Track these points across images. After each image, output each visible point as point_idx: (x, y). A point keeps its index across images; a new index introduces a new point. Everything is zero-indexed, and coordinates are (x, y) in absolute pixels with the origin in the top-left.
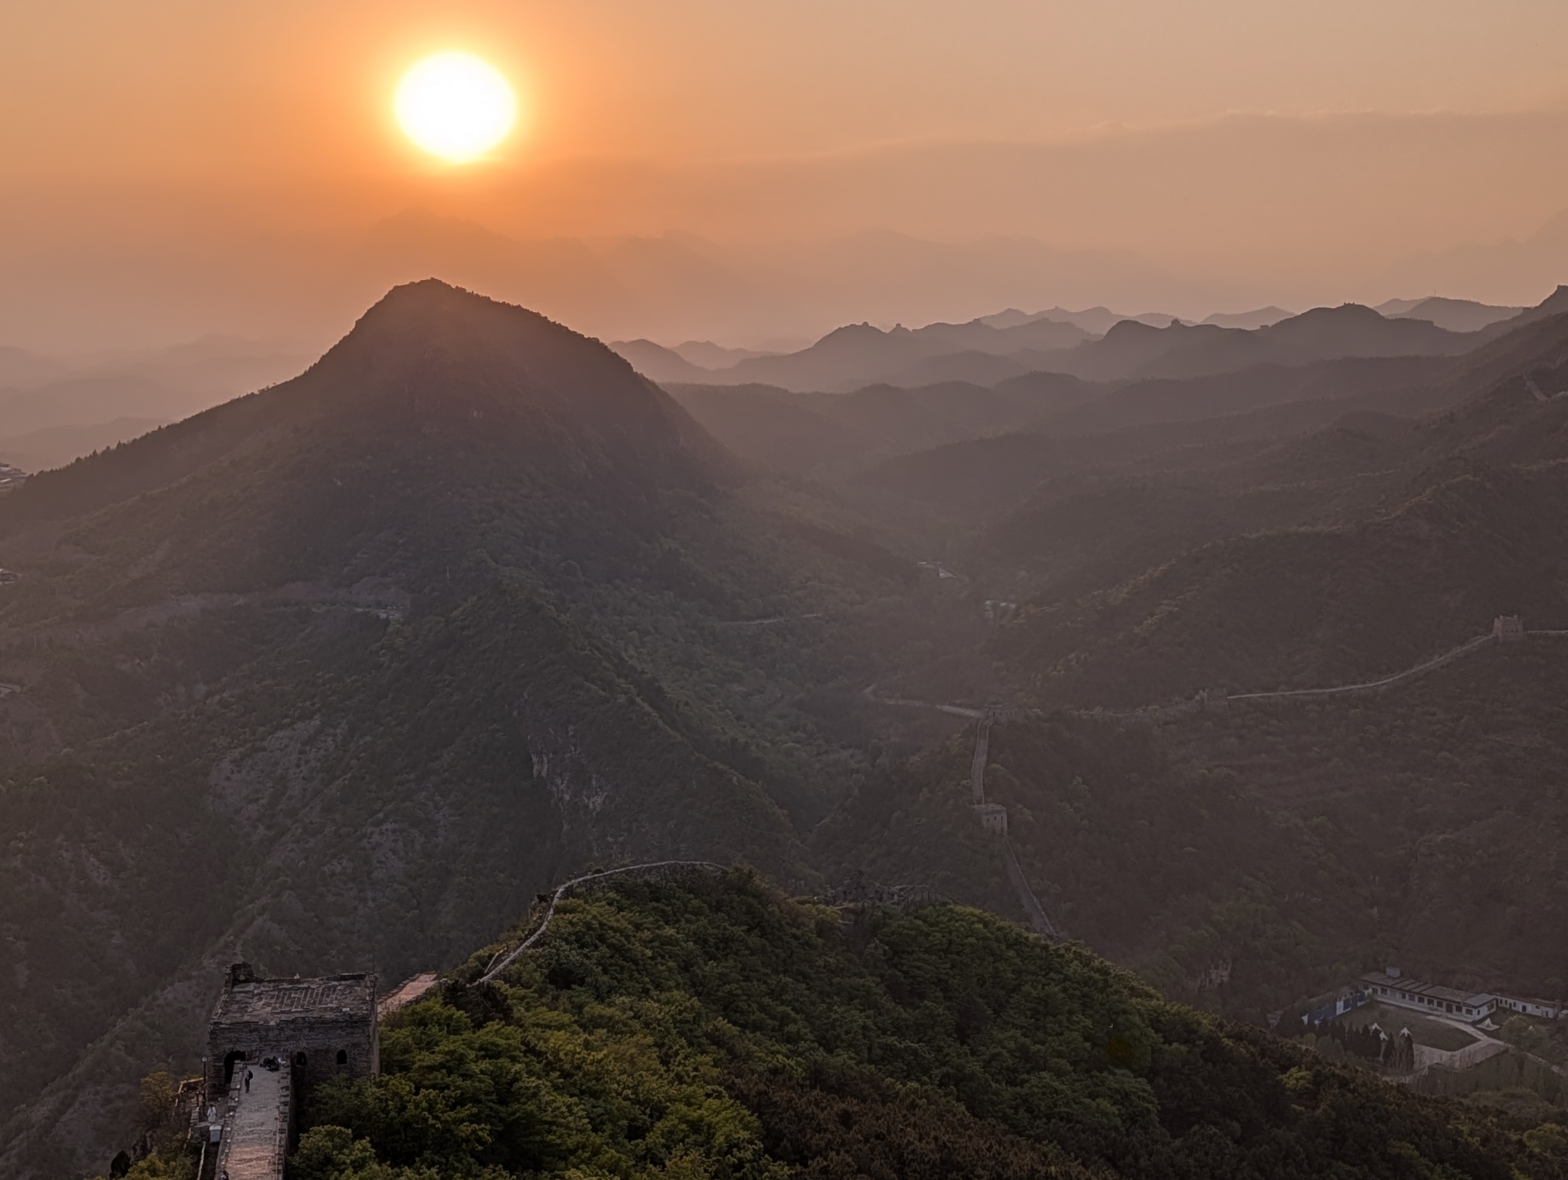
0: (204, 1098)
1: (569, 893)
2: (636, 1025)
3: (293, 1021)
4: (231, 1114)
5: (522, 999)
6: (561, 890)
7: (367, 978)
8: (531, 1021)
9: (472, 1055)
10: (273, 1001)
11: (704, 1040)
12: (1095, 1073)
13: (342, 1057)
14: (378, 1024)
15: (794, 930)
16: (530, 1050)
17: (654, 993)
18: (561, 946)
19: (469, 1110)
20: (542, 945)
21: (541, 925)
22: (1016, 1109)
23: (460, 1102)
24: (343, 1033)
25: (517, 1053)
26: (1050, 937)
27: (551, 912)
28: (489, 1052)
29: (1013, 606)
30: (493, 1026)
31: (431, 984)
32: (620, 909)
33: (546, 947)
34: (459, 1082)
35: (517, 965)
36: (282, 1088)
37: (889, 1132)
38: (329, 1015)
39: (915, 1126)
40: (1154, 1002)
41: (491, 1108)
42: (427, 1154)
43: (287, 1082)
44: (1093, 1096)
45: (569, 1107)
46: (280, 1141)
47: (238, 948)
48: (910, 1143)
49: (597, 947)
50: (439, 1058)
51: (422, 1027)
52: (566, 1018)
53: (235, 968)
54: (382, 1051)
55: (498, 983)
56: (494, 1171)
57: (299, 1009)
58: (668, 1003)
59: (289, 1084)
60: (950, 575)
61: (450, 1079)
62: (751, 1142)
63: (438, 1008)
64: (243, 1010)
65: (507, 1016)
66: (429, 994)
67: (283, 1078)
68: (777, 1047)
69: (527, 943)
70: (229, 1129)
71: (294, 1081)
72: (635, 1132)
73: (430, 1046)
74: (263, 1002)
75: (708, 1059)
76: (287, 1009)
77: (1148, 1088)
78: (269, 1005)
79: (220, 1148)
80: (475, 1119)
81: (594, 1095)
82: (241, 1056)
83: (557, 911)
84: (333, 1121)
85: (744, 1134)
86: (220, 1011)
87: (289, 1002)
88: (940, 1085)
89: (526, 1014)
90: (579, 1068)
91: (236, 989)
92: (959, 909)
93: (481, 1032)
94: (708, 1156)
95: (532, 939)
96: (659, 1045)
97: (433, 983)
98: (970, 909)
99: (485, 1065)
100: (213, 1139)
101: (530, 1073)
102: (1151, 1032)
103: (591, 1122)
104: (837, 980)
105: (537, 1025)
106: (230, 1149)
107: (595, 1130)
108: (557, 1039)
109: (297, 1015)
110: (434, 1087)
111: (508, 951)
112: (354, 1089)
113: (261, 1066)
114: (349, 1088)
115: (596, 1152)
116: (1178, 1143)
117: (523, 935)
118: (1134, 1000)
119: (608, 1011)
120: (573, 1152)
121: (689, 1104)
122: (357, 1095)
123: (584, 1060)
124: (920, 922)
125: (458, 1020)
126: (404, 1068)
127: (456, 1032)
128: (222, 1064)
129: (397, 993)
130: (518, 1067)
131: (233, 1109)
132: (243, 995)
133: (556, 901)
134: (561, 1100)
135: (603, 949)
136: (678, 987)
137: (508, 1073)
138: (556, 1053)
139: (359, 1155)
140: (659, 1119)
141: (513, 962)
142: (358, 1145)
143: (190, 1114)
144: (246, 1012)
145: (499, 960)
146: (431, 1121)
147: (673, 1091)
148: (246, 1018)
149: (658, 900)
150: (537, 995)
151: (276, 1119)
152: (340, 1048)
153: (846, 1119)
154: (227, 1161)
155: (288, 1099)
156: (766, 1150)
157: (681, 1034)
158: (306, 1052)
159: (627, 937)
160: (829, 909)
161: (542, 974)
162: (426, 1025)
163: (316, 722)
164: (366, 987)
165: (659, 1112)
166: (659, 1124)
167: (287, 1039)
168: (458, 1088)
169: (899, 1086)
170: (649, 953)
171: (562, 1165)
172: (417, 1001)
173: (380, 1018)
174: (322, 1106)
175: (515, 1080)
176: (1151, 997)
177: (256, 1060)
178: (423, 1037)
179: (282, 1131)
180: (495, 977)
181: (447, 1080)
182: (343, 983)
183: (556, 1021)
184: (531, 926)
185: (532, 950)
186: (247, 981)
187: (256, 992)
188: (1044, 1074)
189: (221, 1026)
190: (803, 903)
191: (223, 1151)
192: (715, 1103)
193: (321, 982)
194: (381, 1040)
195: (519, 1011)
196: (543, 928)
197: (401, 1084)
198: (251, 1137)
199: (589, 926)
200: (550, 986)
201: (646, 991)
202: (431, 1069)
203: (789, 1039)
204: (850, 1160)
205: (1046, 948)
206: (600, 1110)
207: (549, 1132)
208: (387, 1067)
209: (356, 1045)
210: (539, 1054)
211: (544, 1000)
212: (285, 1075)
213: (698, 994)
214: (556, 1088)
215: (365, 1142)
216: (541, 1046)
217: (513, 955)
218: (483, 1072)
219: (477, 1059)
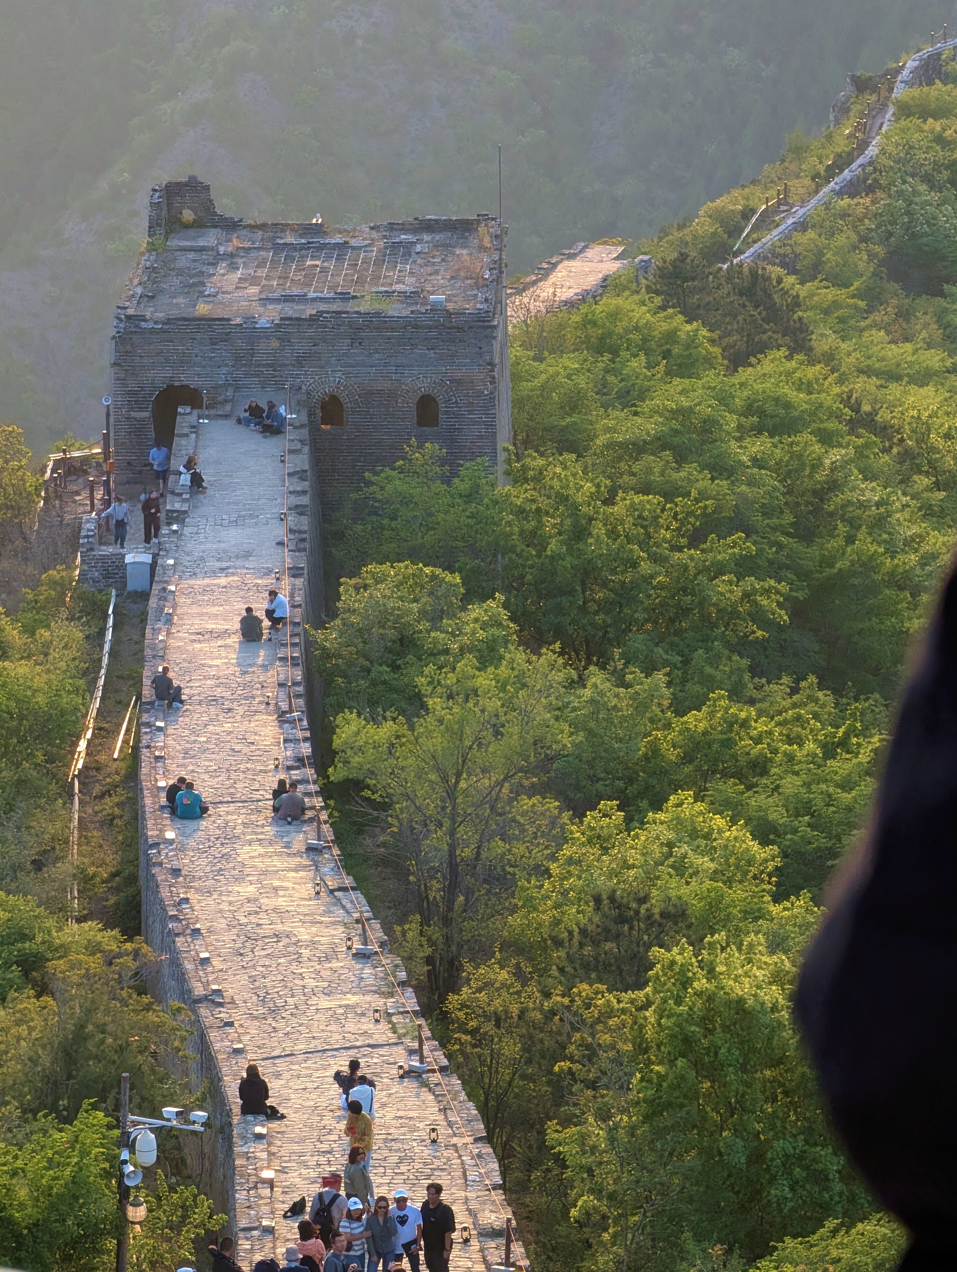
0: (108, 492)
1: (932, 71)
3: (313, 321)
4: (175, 527)
5: (831, 309)
6: (911, 64)
7: (482, 229)
8: (852, 360)
9: (731, 421)
10: (262, 272)
13: (428, 409)
14: (509, 341)
18: (915, 193)
20: (870, 190)
21: (863, 145)
24: (432, 354)
25: (832, 425)
31: (612, 267)
33: (879, 194)
34: (703, 481)
35: (811, 234)
36: (290, 475)
38: (398, 310)
41: (780, 546)
43: (303, 461)
51: (607, 356)
53: (170, 194)
54: (519, 404)
55: (771, 271)
56: (794, 691)
57: (326, 294)
59: (307, 467)
61: (683, 474)
64: (193, 290)
65: (799, 344)
67: (291, 452)
69: (835, 185)
70: (171, 562)
71: (316, 461)
74: (239, 274)
76: (296, 291)
78: (254, 281)
79: (153, 602)
82: (192, 398)
83: (904, 112)
84: (414, 555)
86: (139, 290)
87: (299, 277)
89: (844, 346)
91: (174, 242)
93: (745, 374)
95: (848, 174)
97: (617, 265)
100: (132, 585)
101: (868, 475)
106: (175, 606)
109: (323, 307)
110: (649, 489)
111: (788, 202)
112: (461, 485)
113: (239, 421)
114: (447, 481)
117: (821, 169)
122: (469, 497)
125: (692, 342)
126: (570, 446)
128: (146, 414)
130: (835, 455)
131: (179, 517)
132: (191, 255)
133: (899, 91)
137: (817, 465)
139: (481, 634)
141: (802, 226)
142: (476, 611)
144: (201, 294)
145: (767, 222)
146: (646, 567)
148: (203, 309)
150: (862, 304)
151: (281, 544)
152: (423, 388)
154: (169, 634)
155: (305, 500)
158: (344, 397)
161: (871, 256)
162: (615, 352)
164: (482, 248)
167: (299, 362)
174: (386, 522)
175: (833, 486)
177: (228, 407)
178: (611, 378)
179: (295, 572)
180: (760, 258)
182: (426, 237)
183: (911, 364)
185: (845, 202)
186: (198, 225)
187: (222, 249)
189: (143, 324)
191: (161, 609)
193: (375, 234)
194: (516, 377)
195: (825, 335)
196: (872, 151)
198: (223, 581)
200: (894, 286)
209: (458, 385)
211: (877, 317)
212: (299, 446)
217: (800, 212)
218: (757, 462)
219: (742, 432)
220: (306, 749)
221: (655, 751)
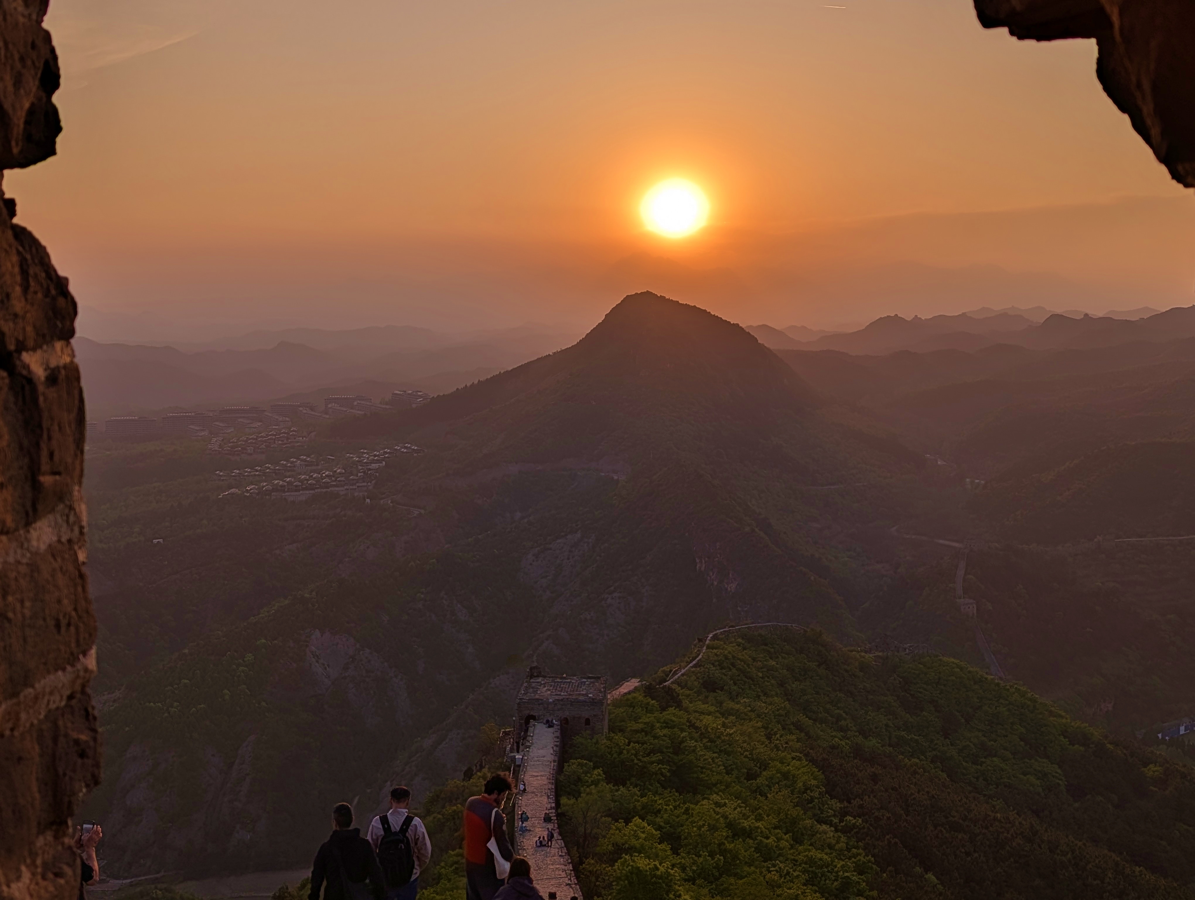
0: (513, 740)
1: (715, 637)
2: (753, 715)
3: (562, 700)
4: (528, 749)
5: (688, 696)
6: (711, 636)
7: (602, 679)
8: (692, 709)
9: (659, 725)
10: (551, 688)
11: (792, 727)
12: (1026, 760)
13: (587, 722)
14: (608, 705)
15: (846, 667)
16: (692, 725)
17: (763, 698)
18: (710, 668)
19: (658, 757)
20: (699, 666)
21: (699, 655)
22: (977, 778)
23: (653, 752)
24: (589, 709)
25: (685, 727)
26: (1001, 679)
27: (705, 648)
28: (667, 725)
29: (983, 482)
30: (671, 710)
31: (637, 684)
32: (744, 649)
33: (702, 667)
34: (652, 740)
35: (685, 677)
36: (555, 737)
37: (900, 787)
38: (582, 698)
39: (916, 784)
40: (1064, 721)
41: (669, 757)
42: (633, 780)
43: (558, 734)
44: (1025, 774)
45: (713, 759)
46: (553, 767)
47: (535, 658)
48: (912, 794)
49: (730, 670)
50: (641, 726)
51: (632, 708)
52: (712, 709)
53: (531, 669)
54: (610, 720)
55: (674, 686)
56: (670, 792)
57: (566, 694)
58: (771, 704)
59: (559, 735)
60: (945, 463)
61: (647, 738)
62: (818, 787)
63: (641, 698)
64: (535, 692)
65: (679, 705)
66: (636, 689)
67: (556, 731)
68: (834, 734)
69: (691, 665)
70: (526, 758)
71: (561, 733)
72: (751, 776)
73: (636, 719)
74: (546, 688)
75: (794, 737)
76: (559, 693)
77: (1059, 771)
78: (549, 690)
79: (521, 768)
80: (660, 762)
81: (728, 753)
82: (534, 718)
83: (708, 647)
84: (582, 758)
85: (814, 782)
86: (523, 692)
87: (560, 689)
88: (932, 762)
89: (690, 705)
90: (719, 737)
91: (532, 680)
92: (945, 659)
93: (665, 713)
94: (792, 794)
95: (694, 662)
96: (766, 728)
97: (638, 684)
98: (952, 660)
99: (665, 731)
100: (517, 763)
101: (692, 738)
102: (1062, 738)
103: (726, 768)
104: (870, 697)
105: (695, 711)
106: (526, 769)
107: (727, 773)
108: (707, 720)
109: (564, 697)
110: (638, 743)
111: (680, 669)
112: (594, 740)
113: (544, 724)
114: (591, 739)
115: (728, 786)
116: (1076, 805)
117: (689, 660)
118: (1051, 719)
119: (737, 706)
120: (715, 785)
121: (782, 763)
122: (595, 744)
123: (722, 733)
124: (921, 666)
125: (653, 706)
126: (621, 731)
127: (651, 712)
128: (523, 721)
129: (618, 688)
130: (684, 734)
131: (529, 747)
132: (536, 684)
133: (707, 642)
134: (709, 755)
135: (734, 670)
136: (777, 695)
137: (679, 736)
138: (706, 727)
139: (596, 778)
140: (765, 770)
141: (683, 675)
142: (596, 772)
143: (505, 748)
144: (537, 693)
145: (675, 673)
146: (636, 761)
147: (773, 755)
148: (537, 697)
149: (766, 645)
150: (696, 695)
151: (552, 754)
152: (587, 717)
153: (874, 778)
155: (558, 744)
156: (827, 792)
157: (778, 722)
158: (569, 718)
159: (748, 665)
160: (867, 656)
161: (699, 682)
162: (634, 707)
163: (579, 535)
164: (602, 684)
165: (765, 766)
166: (764, 773)
167: (558, 710)
168: (651, 744)
169: (906, 760)
170: (760, 675)
171: (708, 792)
172: (629, 693)
173: (609, 702)
174: (576, 749)
175: (682, 742)
176: (1062, 717)
177: (542, 720)
178: (633, 714)
179: (554, 761)
180: (672, 683)
181: (645, 739)
182: (589, 680)
183: (707, 710)
184: (694, 655)
185: (694, 669)
186: (538, 676)
187: (542, 682)
188: (995, 759)
189: (523, 700)
190: (852, 651)
191: (523, 769)
192: (798, 763)
193: (577, 679)
194: (610, 714)
195: (686, 703)
196: (700, 657)
197: (620, 739)
198: (538, 763)
199: (726, 658)
200: (704, 690)
201: (759, 697)
202: (637, 731)
203: (841, 729)
204: (876, 801)
205: (998, 685)
206: (730, 762)
207: (702, 773)
208: (612, 729)
209: (595, 716)
210: (696, 728)
211: (700, 697)
212: (557, 730)
213: (788, 700)
214: (706, 748)
215: (600, 771)
216: (698, 724)
217: (683, 671)
218: (665, 736)
219: (662, 728)
220: (553, 805)
221: (635, 807)
